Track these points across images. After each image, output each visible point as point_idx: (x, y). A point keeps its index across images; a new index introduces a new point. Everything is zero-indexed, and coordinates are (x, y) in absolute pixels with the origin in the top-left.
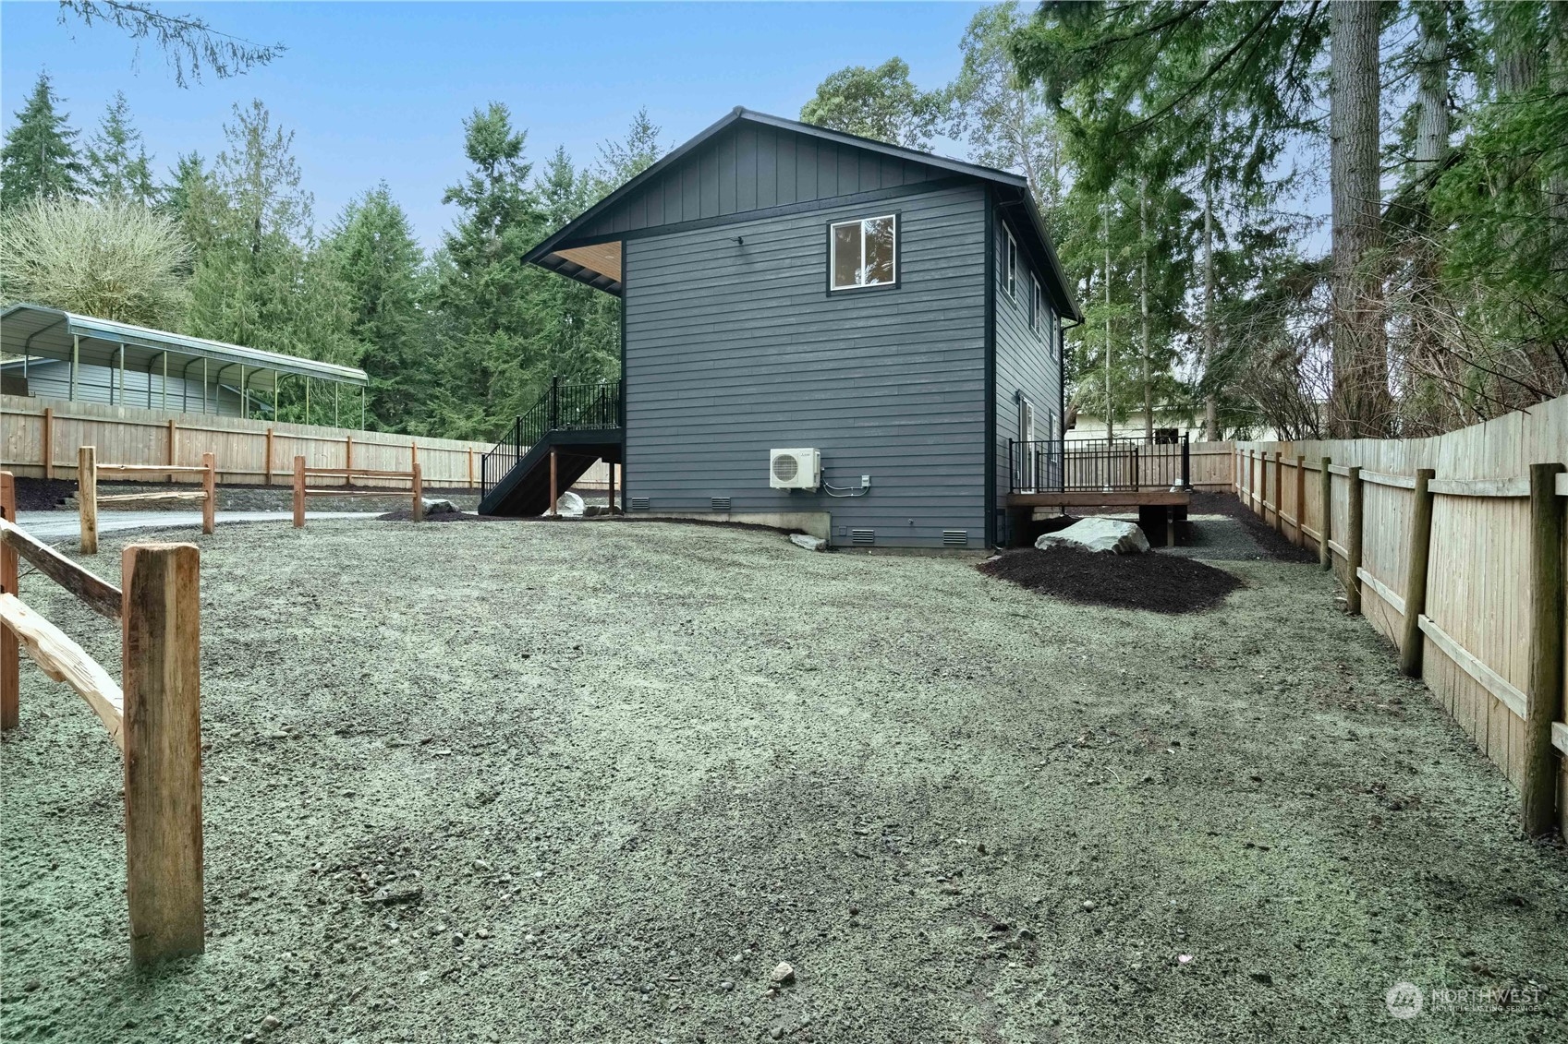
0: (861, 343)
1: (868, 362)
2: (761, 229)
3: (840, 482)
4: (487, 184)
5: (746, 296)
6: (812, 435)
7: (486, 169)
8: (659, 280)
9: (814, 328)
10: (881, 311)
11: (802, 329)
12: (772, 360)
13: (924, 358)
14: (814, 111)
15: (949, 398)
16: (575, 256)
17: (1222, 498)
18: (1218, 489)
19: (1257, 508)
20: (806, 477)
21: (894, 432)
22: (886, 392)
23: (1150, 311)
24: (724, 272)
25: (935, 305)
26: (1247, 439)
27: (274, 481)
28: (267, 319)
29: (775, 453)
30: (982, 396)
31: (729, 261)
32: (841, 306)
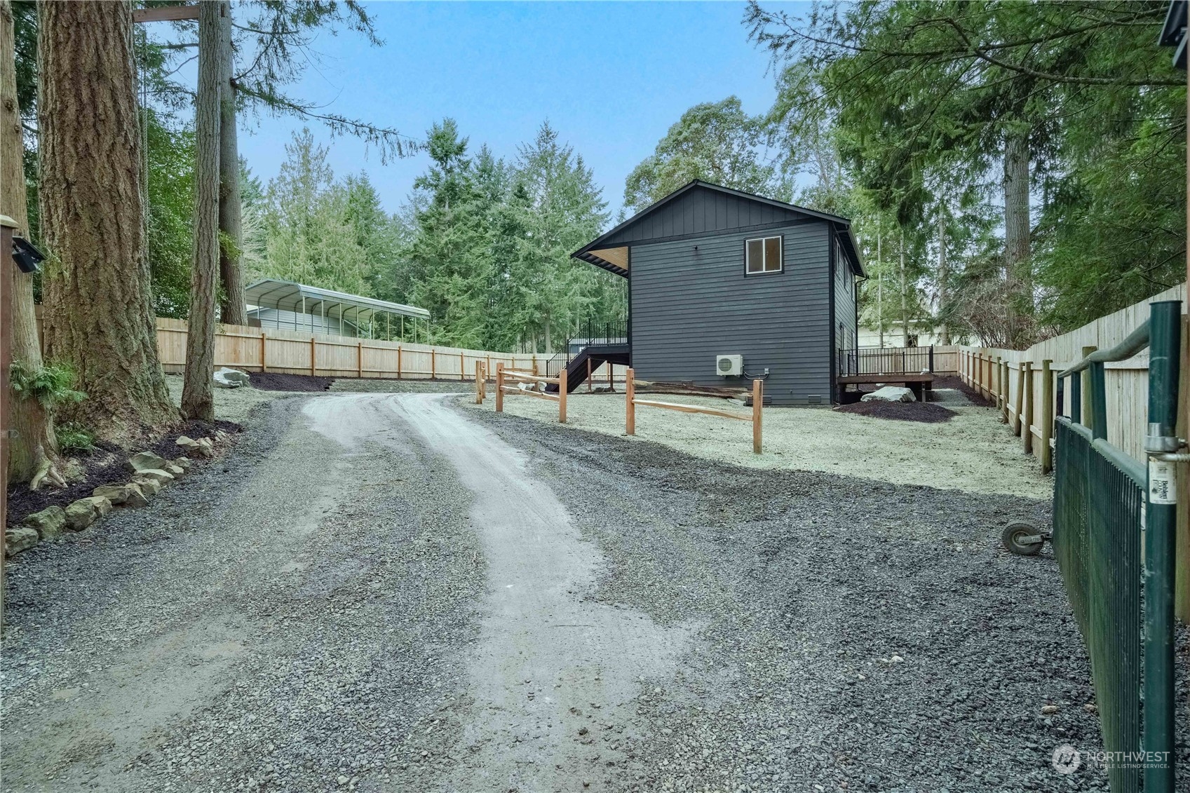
0: (762, 301)
1: (768, 311)
2: (707, 242)
3: (751, 372)
4: (443, 174)
5: (700, 277)
6: (737, 348)
7: (442, 164)
8: (649, 268)
9: (737, 293)
10: (774, 285)
11: (731, 294)
12: (715, 309)
13: (797, 309)
14: (680, 133)
15: (810, 329)
16: (600, 254)
17: (952, 379)
18: (948, 374)
19: (971, 385)
20: (736, 370)
21: (782, 346)
22: (777, 326)
23: (906, 266)
24: (687, 263)
25: (803, 282)
26: (966, 344)
27: (403, 376)
28: (319, 272)
29: (719, 358)
30: (828, 328)
31: (690, 258)
32: (752, 282)
